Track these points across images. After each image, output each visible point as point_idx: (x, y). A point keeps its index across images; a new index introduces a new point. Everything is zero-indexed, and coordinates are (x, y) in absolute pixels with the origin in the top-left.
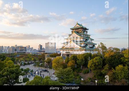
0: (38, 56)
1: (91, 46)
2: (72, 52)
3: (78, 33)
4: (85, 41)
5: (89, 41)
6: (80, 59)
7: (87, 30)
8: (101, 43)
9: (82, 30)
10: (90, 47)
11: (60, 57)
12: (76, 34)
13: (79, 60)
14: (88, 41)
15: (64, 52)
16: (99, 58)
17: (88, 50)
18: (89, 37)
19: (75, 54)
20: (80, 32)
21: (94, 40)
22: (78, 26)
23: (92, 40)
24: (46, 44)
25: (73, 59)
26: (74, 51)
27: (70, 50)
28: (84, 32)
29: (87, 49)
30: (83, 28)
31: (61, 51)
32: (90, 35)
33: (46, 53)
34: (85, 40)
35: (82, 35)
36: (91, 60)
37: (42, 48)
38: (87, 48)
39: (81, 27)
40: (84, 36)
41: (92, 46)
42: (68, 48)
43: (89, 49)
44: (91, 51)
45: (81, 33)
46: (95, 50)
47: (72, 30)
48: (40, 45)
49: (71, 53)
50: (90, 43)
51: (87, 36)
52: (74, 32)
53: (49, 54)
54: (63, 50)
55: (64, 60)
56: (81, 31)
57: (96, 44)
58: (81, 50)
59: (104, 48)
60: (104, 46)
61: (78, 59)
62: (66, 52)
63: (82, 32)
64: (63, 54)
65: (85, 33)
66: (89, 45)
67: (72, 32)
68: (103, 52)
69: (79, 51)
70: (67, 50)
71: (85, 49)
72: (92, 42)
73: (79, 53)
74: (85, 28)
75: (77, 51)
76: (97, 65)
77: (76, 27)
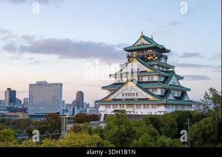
1: (178, 93)
2: (132, 110)
3: (143, 60)
4: (163, 82)
5: (173, 81)
7: (167, 52)
9: (154, 53)
10: (175, 97)
14: (171, 83)
15: (110, 111)
17: (172, 105)
18: (173, 72)
19: (138, 114)
20: (149, 58)
21: (183, 78)
23: (178, 79)
24: (31, 86)
26: (135, 106)
27: (125, 106)
28: (160, 57)
29: (170, 102)
31: (102, 109)
32: (174, 67)
34: (162, 79)
35: (156, 67)
38: (169, 98)
39: (152, 45)
40: (161, 69)
41: (180, 93)
42: (120, 100)
43: (173, 102)
44: (178, 106)
45: (152, 60)
46: (188, 105)
47: (130, 53)
48: (9, 90)
49: (129, 113)
50: (174, 86)
51: (167, 68)
52: (136, 58)
54: (107, 106)
56: (152, 55)
57: (189, 90)
58: (155, 105)
62: (115, 111)
63: (154, 58)
65: (163, 61)
66: (172, 92)
67: (129, 57)
69: (150, 106)
70: (117, 105)
71: (165, 103)
72: (180, 84)
73: (150, 113)
74: (162, 47)
75: (145, 108)
76: (208, 135)
77: (138, 45)
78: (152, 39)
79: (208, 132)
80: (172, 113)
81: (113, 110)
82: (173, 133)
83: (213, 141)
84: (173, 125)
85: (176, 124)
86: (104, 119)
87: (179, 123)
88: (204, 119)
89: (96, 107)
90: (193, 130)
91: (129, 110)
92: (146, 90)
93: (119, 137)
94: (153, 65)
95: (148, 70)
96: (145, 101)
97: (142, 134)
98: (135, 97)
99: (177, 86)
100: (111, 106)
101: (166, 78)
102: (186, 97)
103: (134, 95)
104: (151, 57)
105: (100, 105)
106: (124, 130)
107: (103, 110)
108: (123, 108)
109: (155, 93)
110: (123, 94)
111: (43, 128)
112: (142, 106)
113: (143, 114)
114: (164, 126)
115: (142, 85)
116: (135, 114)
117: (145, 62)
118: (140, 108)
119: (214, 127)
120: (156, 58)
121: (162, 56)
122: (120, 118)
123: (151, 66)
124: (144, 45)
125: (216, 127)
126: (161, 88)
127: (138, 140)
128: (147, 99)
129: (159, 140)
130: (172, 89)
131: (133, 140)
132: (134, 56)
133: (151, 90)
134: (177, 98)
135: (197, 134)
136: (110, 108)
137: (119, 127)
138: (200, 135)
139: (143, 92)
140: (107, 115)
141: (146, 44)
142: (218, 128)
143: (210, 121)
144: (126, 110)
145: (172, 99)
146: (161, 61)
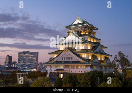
0: (4, 77)
4: (91, 50)
6: (82, 82)
8: (120, 53)
11: (45, 78)
13: (80, 83)
14: (97, 50)
15: (53, 70)
16: (116, 79)
18: (99, 43)
20: (82, 33)
21: (106, 47)
22: (80, 22)
24: (20, 53)
25: (69, 83)
26: (70, 67)
29: (95, 64)
32: (100, 40)
33: (19, 72)
36: (101, 84)
37: (13, 61)
38: (95, 61)
41: (104, 58)
42: (61, 62)
46: (110, 66)
48: (8, 56)
50: (100, 52)
53: (25, 72)
55: (53, 84)
56: (84, 31)
59: (125, 62)
60: (124, 58)
61: (77, 82)
63: (85, 33)
64: (50, 73)
68: (124, 70)
69: (81, 67)
70: (58, 66)
71: (91, 64)
72: (104, 52)
73: (81, 72)
75: (77, 68)
77: (75, 24)
81: (56, 69)
86: (50, 76)
91: (67, 70)
92: (78, 55)
98: (71, 60)
99: (102, 53)
101: (94, 47)
102: (109, 60)
103: (70, 59)
105: (47, 65)
110: (63, 58)
112: (75, 67)
113: (76, 72)
116: (71, 72)
117: (79, 36)
121: (92, 32)
124: (79, 24)
130: (97, 55)
136: (53, 68)
139: (76, 56)
140: (52, 72)
141: (81, 24)
144: (64, 70)
145: (97, 62)
146: (91, 35)
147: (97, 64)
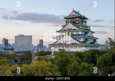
1: (92, 41)
2: (68, 49)
3: (74, 23)
4: (84, 35)
5: (89, 34)
7: (86, 19)
9: (80, 19)
10: (90, 43)
12: (73, 25)
14: (88, 35)
15: (57, 50)
17: (89, 46)
18: (89, 29)
20: (77, 22)
21: (94, 32)
22: (75, 14)
23: (92, 33)
24: (16, 37)
26: (70, 47)
27: (65, 47)
28: (83, 22)
29: (88, 45)
30: (82, 17)
34: (84, 33)
35: (81, 27)
38: (87, 43)
39: (78, 16)
40: (83, 28)
41: (93, 40)
44: (92, 47)
45: (78, 23)
46: (97, 47)
47: (67, 20)
49: (66, 51)
50: (90, 36)
51: (86, 28)
52: (70, 22)
54: (55, 47)
56: (78, 21)
57: (98, 39)
58: (80, 46)
63: (80, 22)
64: (54, 52)
65: (84, 24)
66: (89, 40)
67: (67, 22)
69: (78, 47)
70: (60, 47)
71: (85, 45)
72: (93, 36)
73: (77, 51)
74: (83, 17)
75: (75, 48)
76: (107, 62)
77: (71, 16)
78: (78, 13)
79: (107, 60)
80: (89, 51)
81: (59, 49)
82: (89, 61)
83: (109, 65)
84: (89, 57)
85: (91, 56)
86: (54, 54)
87: (92, 56)
88: (105, 54)
89: (50, 48)
90: (100, 59)
91: (67, 49)
92: (75, 39)
93: (62, 63)
94: (79, 26)
95: (77, 28)
96: (75, 45)
97: (73, 61)
99: (91, 37)
100: (57, 47)
101: (86, 32)
102: (96, 42)
104: (78, 22)
105: (51, 46)
106: (64, 59)
107: (53, 49)
108: (64, 48)
109: (80, 40)
111: (22, 58)
112: (73, 47)
113: (74, 51)
114: (85, 57)
115: (73, 36)
116: (70, 51)
117: (75, 24)
118: (72, 48)
119: (110, 58)
120: (81, 22)
121: (84, 21)
122: (62, 53)
123: (78, 27)
124: (74, 15)
125: (111, 58)
126: (83, 38)
127: (71, 64)
128: (76, 44)
129: (82, 64)
130: (89, 38)
131: (68, 64)
132: (69, 21)
133: (78, 39)
134: (91, 43)
135: (101, 61)
136: (57, 48)
137: (62, 58)
138: (103, 62)
139: (74, 40)
141: (76, 15)
142: (112, 58)
143: (108, 54)
144: (65, 49)
145: (89, 43)
146: (83, 24)
147: (89, 45)
